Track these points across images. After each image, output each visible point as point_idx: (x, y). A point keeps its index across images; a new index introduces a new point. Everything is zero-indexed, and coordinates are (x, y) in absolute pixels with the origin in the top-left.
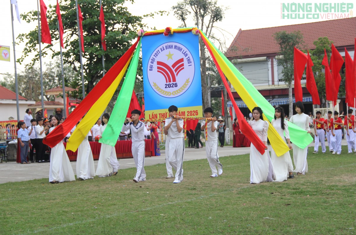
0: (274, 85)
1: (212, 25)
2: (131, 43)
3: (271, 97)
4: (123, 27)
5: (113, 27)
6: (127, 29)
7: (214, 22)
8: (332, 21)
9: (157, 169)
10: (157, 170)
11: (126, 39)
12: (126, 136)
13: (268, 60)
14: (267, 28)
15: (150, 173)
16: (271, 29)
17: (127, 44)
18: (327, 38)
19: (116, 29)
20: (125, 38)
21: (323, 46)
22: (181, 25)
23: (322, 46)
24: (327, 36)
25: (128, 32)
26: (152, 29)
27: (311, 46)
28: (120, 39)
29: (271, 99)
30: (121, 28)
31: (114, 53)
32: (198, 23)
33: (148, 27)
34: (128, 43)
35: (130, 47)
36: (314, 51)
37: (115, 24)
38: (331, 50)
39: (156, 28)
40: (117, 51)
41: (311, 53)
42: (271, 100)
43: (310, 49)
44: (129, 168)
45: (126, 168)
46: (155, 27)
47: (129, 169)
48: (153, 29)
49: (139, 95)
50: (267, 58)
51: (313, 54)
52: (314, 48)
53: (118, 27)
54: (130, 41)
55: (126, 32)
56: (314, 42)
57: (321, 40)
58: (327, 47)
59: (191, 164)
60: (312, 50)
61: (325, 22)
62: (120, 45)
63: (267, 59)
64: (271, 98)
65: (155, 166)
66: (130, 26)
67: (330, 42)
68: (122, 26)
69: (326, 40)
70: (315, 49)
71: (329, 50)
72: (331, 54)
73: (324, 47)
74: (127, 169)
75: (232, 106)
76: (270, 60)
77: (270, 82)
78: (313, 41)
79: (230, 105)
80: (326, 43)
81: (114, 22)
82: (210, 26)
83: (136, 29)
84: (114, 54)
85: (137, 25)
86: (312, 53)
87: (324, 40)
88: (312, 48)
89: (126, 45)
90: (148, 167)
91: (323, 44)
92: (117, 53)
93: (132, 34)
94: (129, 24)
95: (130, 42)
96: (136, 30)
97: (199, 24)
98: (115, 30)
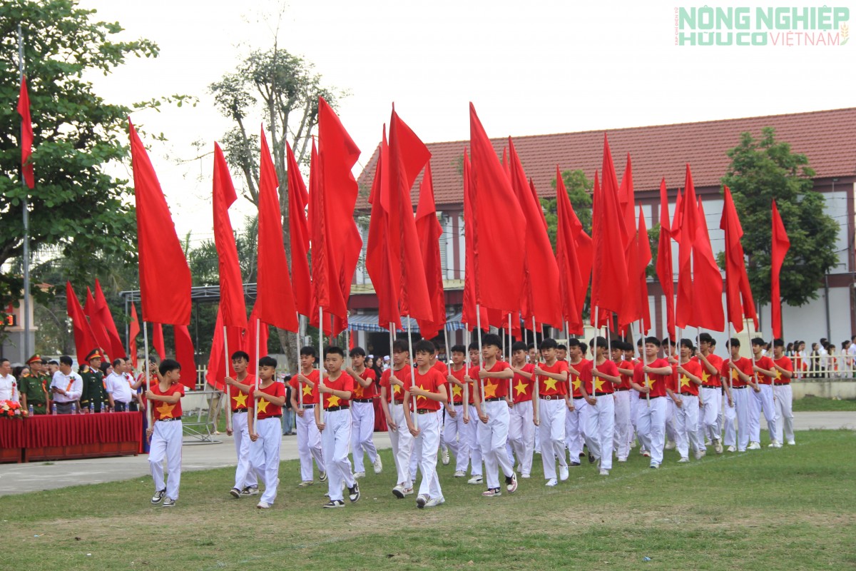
0: (459, 281)
1: (309, 131)
2: (99, 171)
3: (452, 309)
4: (82, 131)
5: (55, 131)
6: (91, 135)
7: (314, 124)
8: (595, 134)
9: (138, 490)
10: (137, 492)
11: (85, 162)
12: (74, 404)
13: (446, 219)
14: (444, 143)
15: (117, 500)
16: (454, 145)
17: (88, 173)
18: (584, 172)
19: (63, 134)
20: (82, 160)
21: (573, 190)
22: (233, 129)
23: (570, 192)
24: (581, 169)
25: (94, 143)
26: (154, 137)
27: (547, 189)
28: (70, 161)
29: (453, 314)
30: (76, 134)
31: (54, 195)
32: (274, 127)
33: (145, 133)
34: (91, 169)
35: (97, 182)
36: (552, 201)
37: (60, 121)
38: (591, 201)
39: (165, 137)
40: (61, 189)
41: (545, 208)
42: (453, 317)
43: (542, 196)
44: (67, 486)
45: (61, 487)
46: (162, 134)
47: (69, 489)
48: (157, 137)
49: (128, 296)
50: (442, 214)
51: (551, 210)
52: (554, 196)
53: (67, 129)
54: (97, 166)
55: (90, 143)
56: (552, 181)
57: (568, 177)
58: (583, 195)
59: (227, 477)
60: (548, 199)
61: (579, 135)
62: (72, 176)
63: (442, 217)
64: (452, 312)
65: (137, 480)
66: (98, 129)
67: (588, 183)
68: (79, 128)
69: (579, 178)
70: (555, 198)
71: (588, 200)
72: (591, 211)
73: (576, 194)
74: (62, 490)
75: (357, 328)
76: (451, 219)
77: (449, 272)
78: (550, 178)
79: (353, 325)
80: (580, 185)
81: (58, 118)
82: (304, 134)
83: (114, 137)
84: (53, 198)
85: (118, 128)
86: (548, 206)
87: (575, 177)
88: (548, 196)
89: (87, 175)
90: (118, 483)
91: (573, 186)
92: (61, 196)
93: (101, 149)
94: (95, 124)
95: (96, 169)
96: (113, 140)
97: (276, 128)
98: (60, 136)
